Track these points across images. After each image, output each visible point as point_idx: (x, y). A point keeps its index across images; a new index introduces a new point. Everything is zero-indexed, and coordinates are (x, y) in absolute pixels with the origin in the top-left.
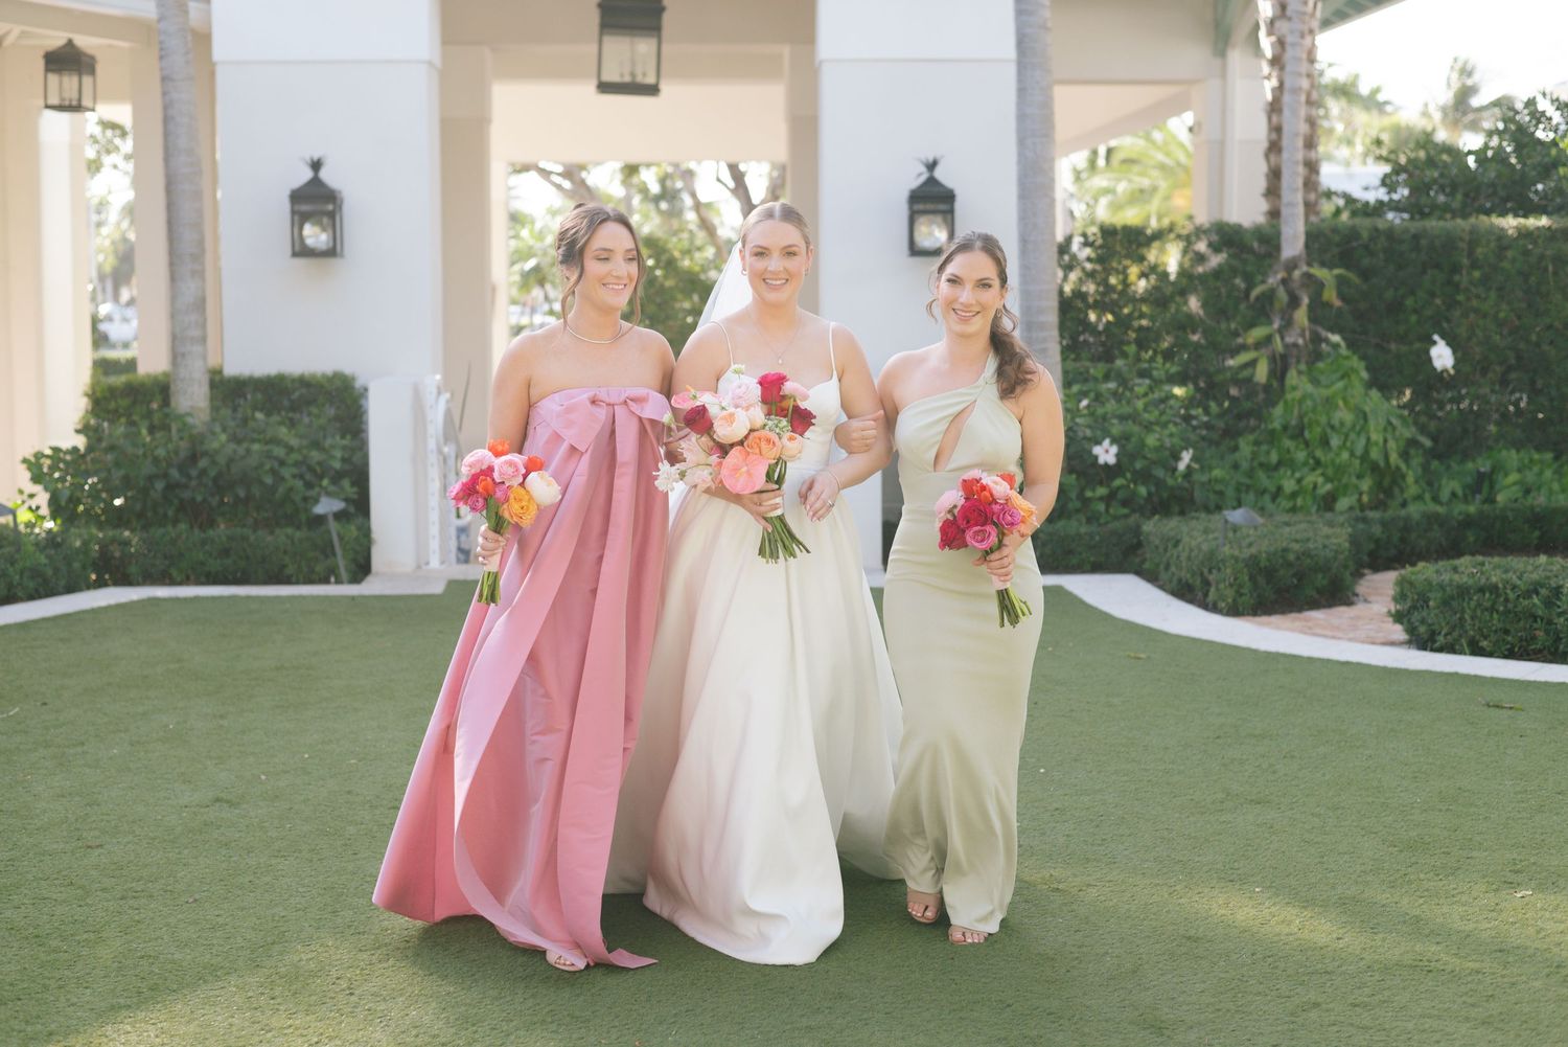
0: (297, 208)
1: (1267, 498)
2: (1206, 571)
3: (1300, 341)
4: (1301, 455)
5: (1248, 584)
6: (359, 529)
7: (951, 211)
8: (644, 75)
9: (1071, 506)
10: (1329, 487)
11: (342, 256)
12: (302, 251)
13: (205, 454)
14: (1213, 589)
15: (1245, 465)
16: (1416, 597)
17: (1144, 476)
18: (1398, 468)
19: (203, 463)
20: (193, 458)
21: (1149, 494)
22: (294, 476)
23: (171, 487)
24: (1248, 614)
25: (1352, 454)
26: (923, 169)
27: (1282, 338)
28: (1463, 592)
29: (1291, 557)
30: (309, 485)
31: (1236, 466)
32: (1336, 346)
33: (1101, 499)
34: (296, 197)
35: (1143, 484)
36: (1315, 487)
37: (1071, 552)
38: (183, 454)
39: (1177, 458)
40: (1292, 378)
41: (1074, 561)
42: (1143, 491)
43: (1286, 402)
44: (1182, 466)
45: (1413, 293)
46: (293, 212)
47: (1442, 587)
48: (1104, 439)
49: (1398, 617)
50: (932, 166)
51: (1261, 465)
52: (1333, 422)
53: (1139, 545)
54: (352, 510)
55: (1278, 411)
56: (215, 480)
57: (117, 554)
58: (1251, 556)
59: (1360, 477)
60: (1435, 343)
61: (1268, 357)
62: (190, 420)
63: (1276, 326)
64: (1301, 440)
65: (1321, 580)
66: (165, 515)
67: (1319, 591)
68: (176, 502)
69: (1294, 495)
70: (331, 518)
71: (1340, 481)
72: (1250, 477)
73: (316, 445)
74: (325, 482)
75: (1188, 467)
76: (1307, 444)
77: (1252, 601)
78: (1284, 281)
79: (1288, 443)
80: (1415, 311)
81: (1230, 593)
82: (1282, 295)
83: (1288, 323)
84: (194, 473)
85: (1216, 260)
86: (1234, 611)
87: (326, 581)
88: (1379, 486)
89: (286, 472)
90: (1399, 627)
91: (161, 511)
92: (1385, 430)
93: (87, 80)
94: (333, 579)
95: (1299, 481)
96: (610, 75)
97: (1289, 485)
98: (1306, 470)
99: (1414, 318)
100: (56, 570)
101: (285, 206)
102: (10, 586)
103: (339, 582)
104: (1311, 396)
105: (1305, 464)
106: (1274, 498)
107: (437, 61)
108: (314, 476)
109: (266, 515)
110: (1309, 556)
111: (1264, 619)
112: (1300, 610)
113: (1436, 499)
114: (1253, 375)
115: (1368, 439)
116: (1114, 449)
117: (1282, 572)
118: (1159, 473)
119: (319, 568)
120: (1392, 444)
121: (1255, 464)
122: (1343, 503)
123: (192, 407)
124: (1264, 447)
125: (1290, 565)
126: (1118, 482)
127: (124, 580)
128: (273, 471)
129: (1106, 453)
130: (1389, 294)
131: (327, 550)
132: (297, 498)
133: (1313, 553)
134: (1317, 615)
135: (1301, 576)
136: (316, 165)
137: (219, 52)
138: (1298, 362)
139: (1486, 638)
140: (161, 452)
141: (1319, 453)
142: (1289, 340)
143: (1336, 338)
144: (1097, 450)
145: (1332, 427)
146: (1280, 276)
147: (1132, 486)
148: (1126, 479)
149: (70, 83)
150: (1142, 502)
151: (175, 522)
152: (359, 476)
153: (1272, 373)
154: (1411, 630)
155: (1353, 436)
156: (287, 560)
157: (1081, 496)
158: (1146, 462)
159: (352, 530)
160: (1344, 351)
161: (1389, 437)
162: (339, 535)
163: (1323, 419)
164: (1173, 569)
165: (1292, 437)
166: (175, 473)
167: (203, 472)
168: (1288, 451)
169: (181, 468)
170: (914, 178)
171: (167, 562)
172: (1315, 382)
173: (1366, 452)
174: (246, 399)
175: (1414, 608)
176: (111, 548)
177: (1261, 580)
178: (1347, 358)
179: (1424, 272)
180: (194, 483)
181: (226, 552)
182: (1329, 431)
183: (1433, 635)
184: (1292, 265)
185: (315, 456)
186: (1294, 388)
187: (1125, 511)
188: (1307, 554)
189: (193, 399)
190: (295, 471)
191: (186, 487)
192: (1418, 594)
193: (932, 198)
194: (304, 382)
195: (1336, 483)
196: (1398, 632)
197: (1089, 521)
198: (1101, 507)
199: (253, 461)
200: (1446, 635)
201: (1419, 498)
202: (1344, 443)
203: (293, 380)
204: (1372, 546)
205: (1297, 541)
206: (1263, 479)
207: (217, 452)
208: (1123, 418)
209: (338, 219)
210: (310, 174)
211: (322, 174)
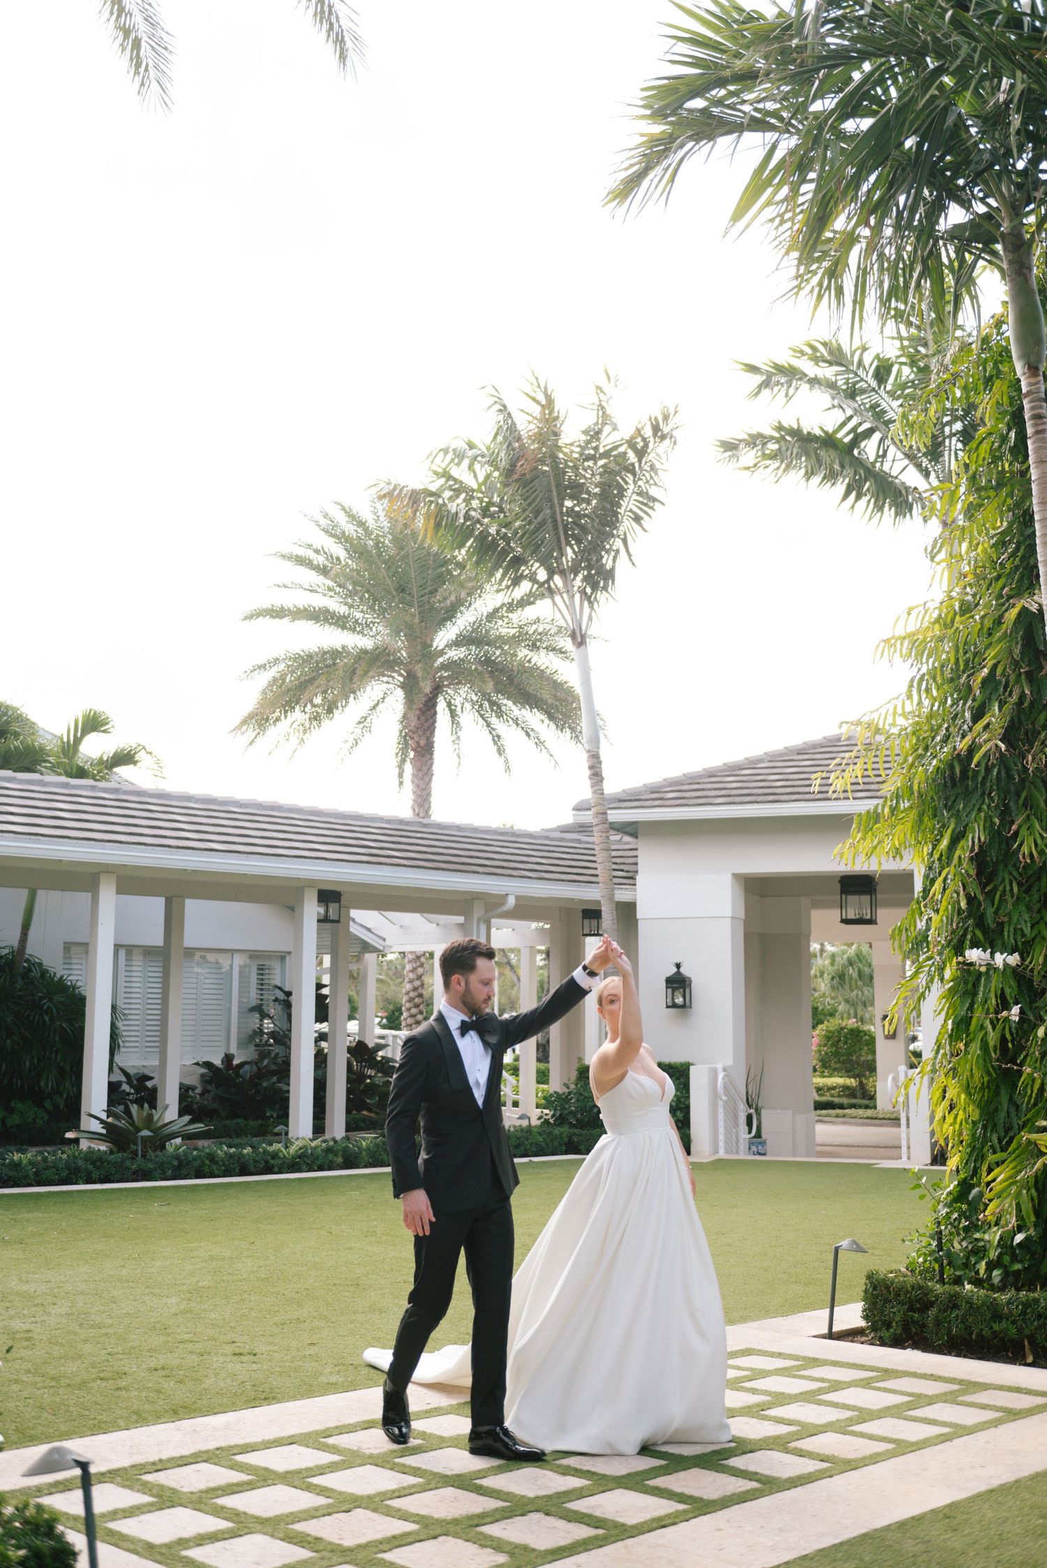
0: (669, 985)
11: (690, 1007)
12: (674, 1006)
34: (669, 981)
46: (667, 988)
96: (851, 915)
100: (547, 1145)
101: (664, 984)
102: (526, 1150)
107: (742, 918)
136: (678, 966)
137: (640, 914)
149: (594, 923)
152: (686, 1110)
209: (687, 990)
210: (676, 970)
211: (682, 970)
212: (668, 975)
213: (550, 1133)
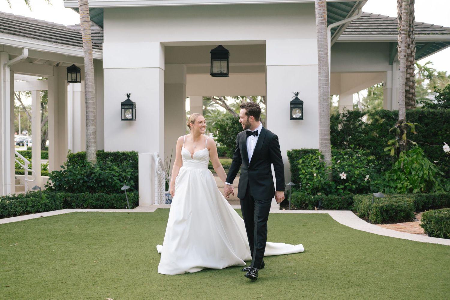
0: (123, 107)
1: (393, 189)
2: (368, 210)
3: (404, 144)
4: (403, 177)
5: (380, 215)
6: (135, 194)
7: (302, 107)
8: (224, 71)
9: (333, 191)
10: (411, 186)
11: (135, 120)
12: (125, 119)
13: (94, 173)
14: (370, 216)
15: (387, 179)
16: (427, 220)
17: (355, 182)
18: (433, 181)
19: (93, 175)
20: (91, 174)
21: (356, 187)
22: (118, 180)
23: (84, 182)
24: (380, 224)
25: (419, 177)
26: (295, 96)
27: (398, 143)
28: (442, 219)
29: (394, 207)
30: (121, 182)
31: (384, 180)
32: (415, 145)
33: (342, 189)
34: (123, 104)
35: (354, 185)
36: (407, 186)
37: (332, 204)
38: (88, 173)
39: (365, 177)
40: (401, 154)
41: (333, 206)
42: (354, 186)
43: (399, 161)
44: (366, 180)
45: (441, 130)
46: (122, 108)
47: (435, 217)
48: (343, 172)
49: (423, 226)
50: (297, 94)
51: (391, 179)
52: (412, 167)
53: (353, 202)
54: (133, 189)
55: (397, 164)
56: (96, 180)
57: (69, 200)
58: (381, 206)
59: (421, 183)
60: (444, 144)
61: (394, 148)
62: (90, 164)
63: (397, 139)
64: (403, 172)
65: (403, 214)
66: (83, 189)
67: (402, 217)
68: (86, 186)
69: (401, 188)
70: (125, 191)
71: (414, 184)
72: (388, 183)
73: (125, 171)
74: (125, 181)
75: (368, 180)
76: (405, 173)
77: (381, 220)
78: (399, 127)
79: (399, 173)
80: (441, 135)
81: (375, 218)
82: (398, 130)
83: (401, 139)
84: (91, 178)
85: (382, 121)
86: (376, 223)
87: (124, 208)
88: (427, 186)
89: (114, 178)
90: (423, 229)
91: (82, 188)
92: (429, 169)
93: (78, 75)
94: (127, 208)
95: (402, 184)
96: (215, 71)
97: (399, 186)
98: (405, 181)
99: (441, 137)
100: (52, 204)
101: (120, 106)
102: (38, 208)
103: (128, 209)
104: (406, 159)
105: (404, 179)
106: (395, 190)
107: (163, 68)
108: (123, 179)
109: (110, 190)
110: (400, 207)
111: (385, 225)
112: (396, 222)
113: (445, 190)
114: (390, 153)
115: (423, 172)
116: (346, 175)
117: (391, 211)
118: (359, 181)
119: (123, 205)
120: (431, 173)
121: (390, 179)
122: (415, 191)
123: (91, 160)
124: (393, 174)
125: (393, 209)
126: (347, 184)
127: (71, 207)
128: (112, 178)
129: (343, 176)
130: (433, 131)
131: (125, 200)
132: (118, 185)
133: (401, 206)
134: (401, 225)
135: (396, 213)
136: (128, 96)
137: (104, 66)
138: (403, 150)
139: (448, 233)
140: (82, 172)
141: (408, 177)
142: (400, 143)
143: (414, 143)
144: (341, 175)
145: (413, 169)
146: (398, 125)
147: (351, 185)
148: (349, 183)
149: (74, 75)
150: (354, 190)
151: (85, 191)
152: (136, 179)
153: (395, 153)
154: (426, 230)
155: (419, 171)
156: (114, 202)
157: (336, 188)
158: (355, 178)
159: (132, 194)
160: (417, 147)
161: (430, 172)
162: (128, 195)
163: (410, 167)
164: (360, 210)
165: (401, 172)
166: (85, 178)
167: (93, 178)
168: (400, 176)
169: (87, 177)
170: (292, 98)
171: (82, 202)
172: (408, 156)
173: (423, 176)
174: (109, 158)
175: (427, 223)
176: (68, 198)
177: (384, 214)
178: (418, 149)
179: (444, 124)
180: (91, 181)
181: (98, 200)
182: (412, 170)
183: (433, 232)
184: (402, 122)
185: (124, 174)
186: (402, 157)
187: (349, 192)
188: (398, 206)
189: (92, 158)
190: (118, 178)
191: (88, 182)
192: (428, 219)
193: (297, 104)
194: (124, 154)
195: (413, 185)
196: (422, 230)
197: (338, 195)
198: (342, 191)
199: (106, 175)
200: (436, 232)
201: (440, 189)
202: (416, 173)
203: (121, 153)
204: (423, 204)
205: (396, 202)
206: (392, 184)
207: (97, 172)
208: (349, 166)
209: (134, 110)
210: (127, 98)
211: (130, 98)
212: (123, 101)
213: (54, 197)
